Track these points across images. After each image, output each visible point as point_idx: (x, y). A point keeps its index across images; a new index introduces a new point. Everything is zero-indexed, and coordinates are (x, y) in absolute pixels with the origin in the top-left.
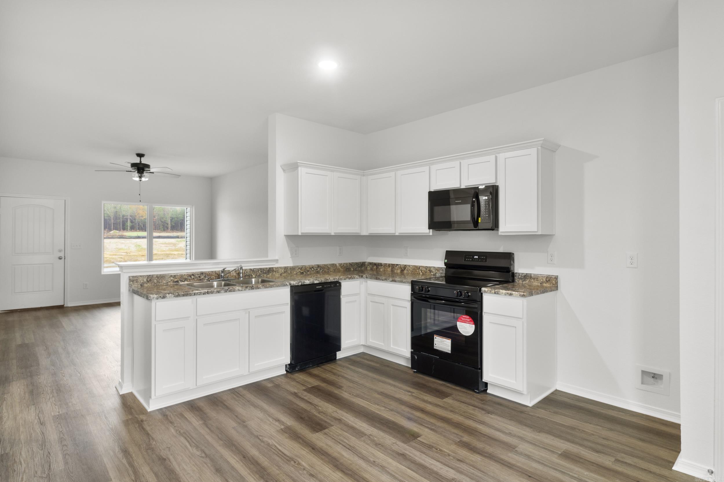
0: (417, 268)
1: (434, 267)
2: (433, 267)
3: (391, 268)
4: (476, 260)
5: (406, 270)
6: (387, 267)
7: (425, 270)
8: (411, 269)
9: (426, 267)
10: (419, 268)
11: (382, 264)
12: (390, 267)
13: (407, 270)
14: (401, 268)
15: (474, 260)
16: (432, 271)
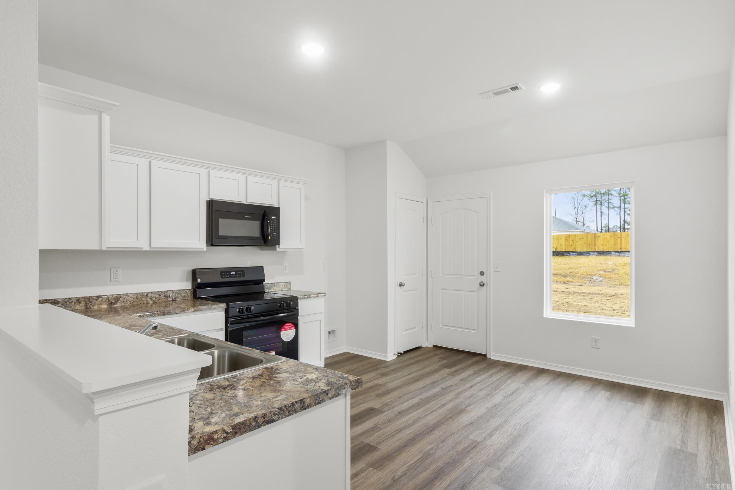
0: (143, 295)
1: (173, 291)
2: (171, 291)
3: (83, 304)
4: (234, 276)
5: (120, 301)
6: (73, 304)
7: (157, 296)
8: (131, 299)
9: (159, 293)
10: (147, 295)
11: (59, 300)
12: (80, 302)
13: (123, 302)
14: (109, 300)
15: (231, 276)
16: (169, 296)
